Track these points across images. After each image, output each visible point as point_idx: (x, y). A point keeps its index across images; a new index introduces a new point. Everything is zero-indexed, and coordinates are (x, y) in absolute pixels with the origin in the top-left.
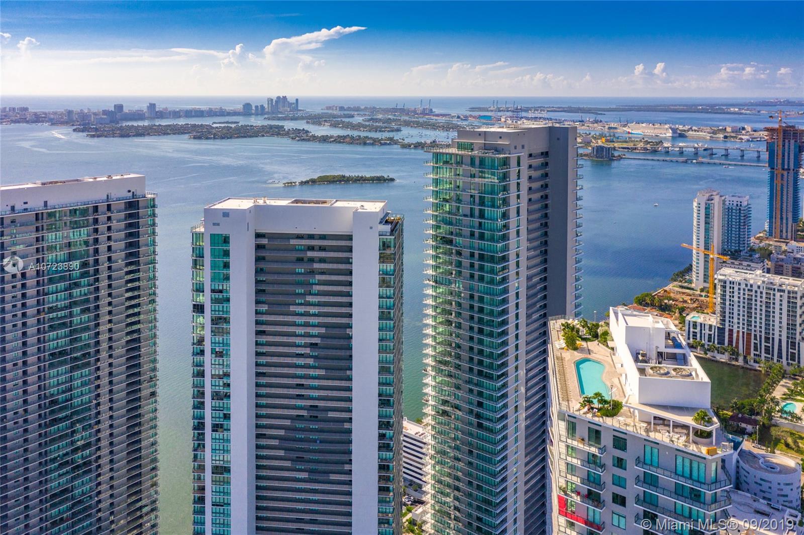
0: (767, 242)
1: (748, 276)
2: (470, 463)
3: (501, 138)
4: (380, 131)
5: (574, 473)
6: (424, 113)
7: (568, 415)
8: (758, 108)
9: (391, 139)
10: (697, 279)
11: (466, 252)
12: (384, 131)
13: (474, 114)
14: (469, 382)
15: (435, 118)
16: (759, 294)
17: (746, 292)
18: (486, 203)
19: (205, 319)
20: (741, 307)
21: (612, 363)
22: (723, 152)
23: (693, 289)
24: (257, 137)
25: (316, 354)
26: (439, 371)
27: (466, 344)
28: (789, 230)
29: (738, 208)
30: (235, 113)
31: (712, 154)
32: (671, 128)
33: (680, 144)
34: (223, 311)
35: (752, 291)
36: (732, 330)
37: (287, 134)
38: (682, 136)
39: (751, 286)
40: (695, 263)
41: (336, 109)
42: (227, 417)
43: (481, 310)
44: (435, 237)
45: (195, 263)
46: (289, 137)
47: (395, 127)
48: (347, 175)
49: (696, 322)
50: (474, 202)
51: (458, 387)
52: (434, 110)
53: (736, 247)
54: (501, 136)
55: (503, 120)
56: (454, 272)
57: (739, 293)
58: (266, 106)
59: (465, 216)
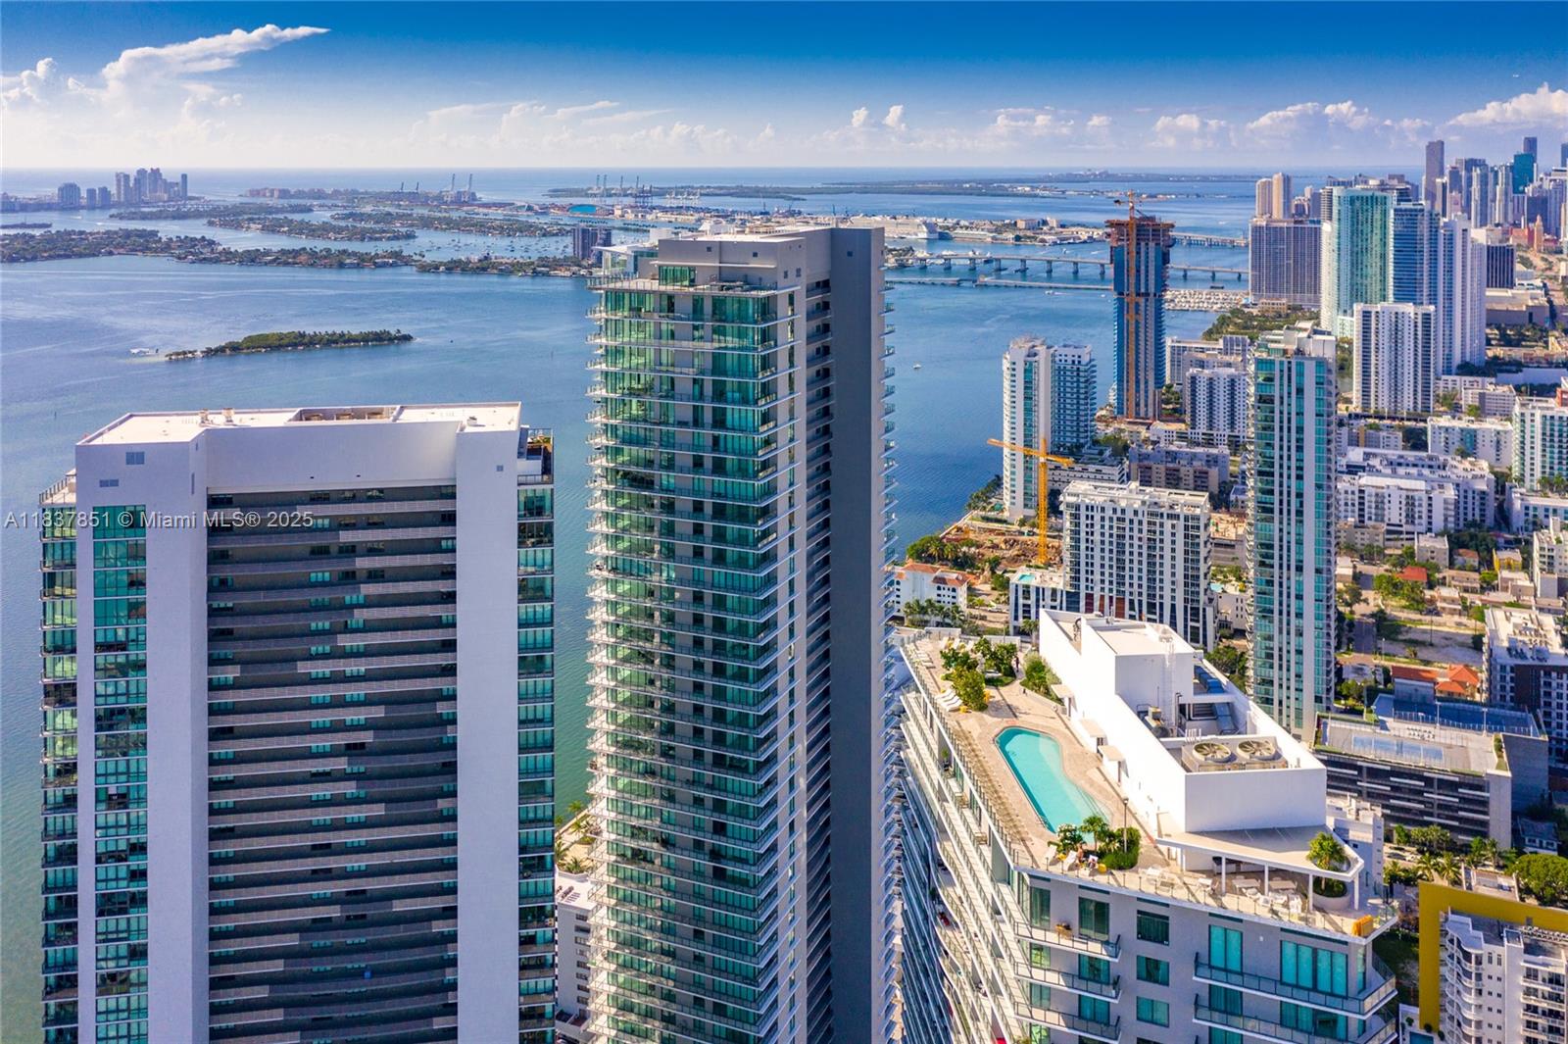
0: (1116, 425)
1: (1116, 493)
2: (698, 959)
3: (755, 255)
4: (371, 239)
5: (1045, 1002)
6: (459, 201)
7: (1031, 876)
8: (1062, 186)
9: (397, 255)
10: (1011, 502)
11: (684, 502)
12: (380, 239)
13: (559, 201)
14: (694, 782)
15: (481, 210)
16: (1136, 526)
17: (1115, 524)
18: (729, 395)
19: (79, 721)
20: (1107, 551)
21: (1067, 731)
22: (1019, 266)
23: (1005, 522)
24: (94, 255)
25: (362, 769)
26: (625, 766)
27: (686, 702)
28: (1150, 401)
29: (1075, 367)
30: (41, 206)
31: (1000, 270)
32: (925, 223)
33: (944, 253)
34: (127, 694)
35: (1124, 520)
36: (1092, 595)
37: (167, 248)
38: (944, 237)
39: (1123, 511)
40: (1008, 474)
41: (272, 196)
42: (138, 953)
43: (719, 625)
44: (612, 474)
45: (50, 580)
46: (172, 255)
47: (404, 230)
48: (310, 331)
49: (1028, 587)
50: (701, 393)
51: (670, 798)
52: (478, 195)
53: (1072, 438)
54: (755, 251)
55: (618, 212)
56: (657, 547)
57: (1103, 527)
58: (113, 190)
59: (682, 424)
